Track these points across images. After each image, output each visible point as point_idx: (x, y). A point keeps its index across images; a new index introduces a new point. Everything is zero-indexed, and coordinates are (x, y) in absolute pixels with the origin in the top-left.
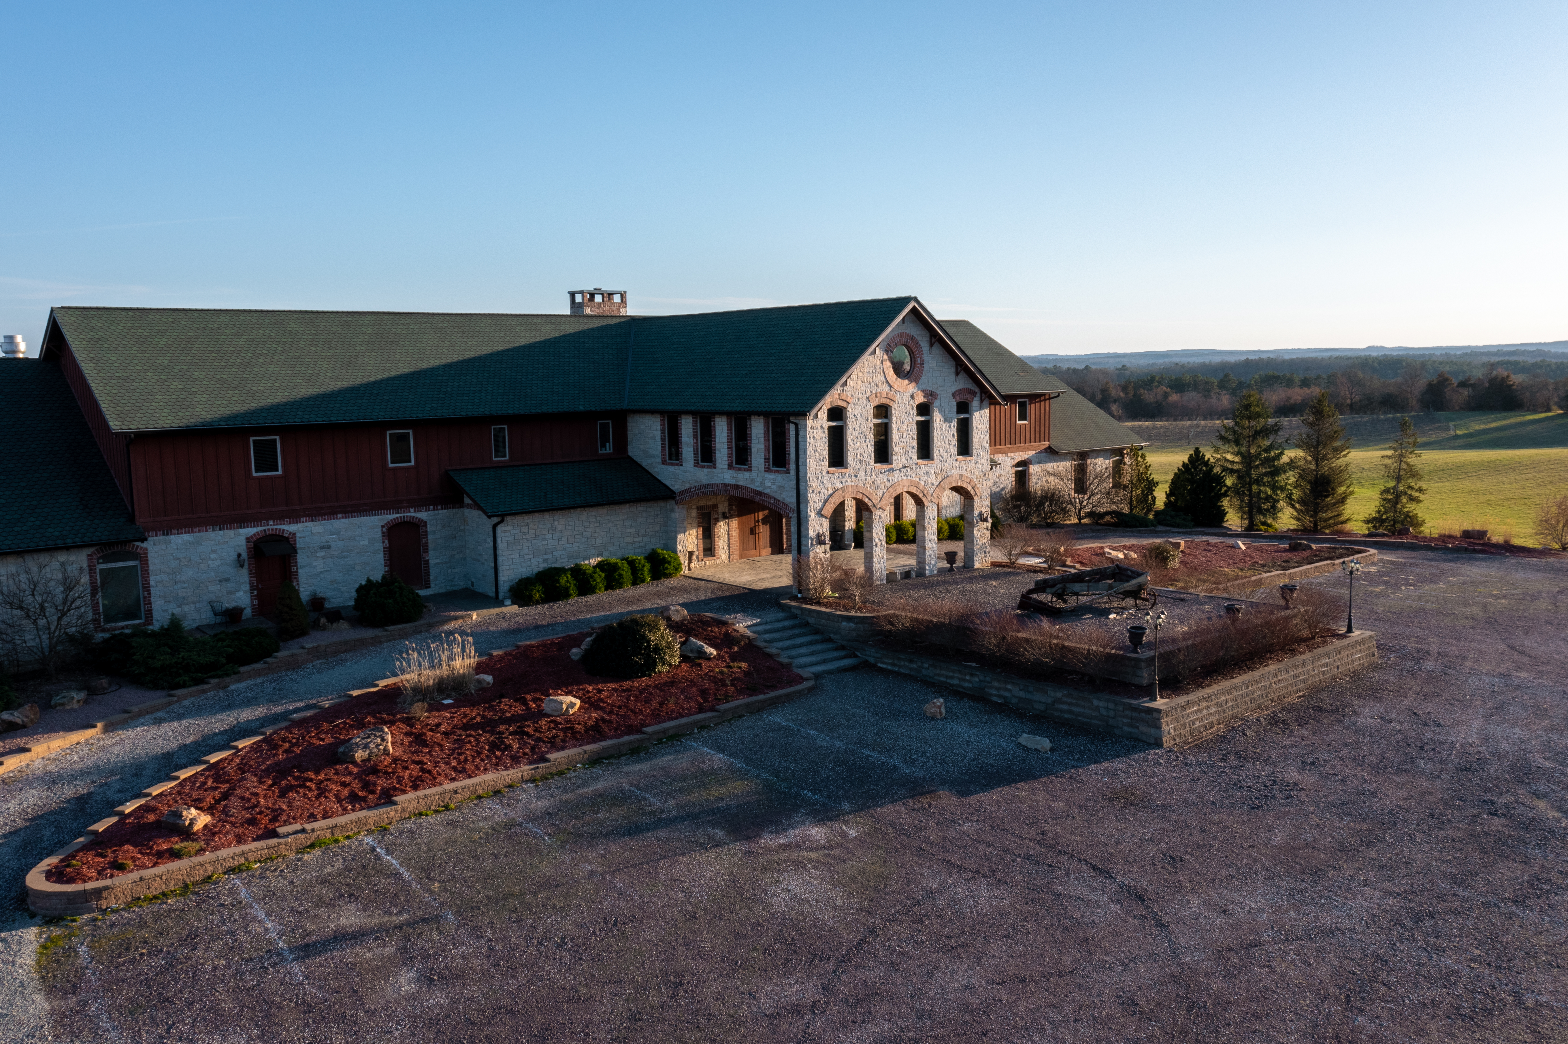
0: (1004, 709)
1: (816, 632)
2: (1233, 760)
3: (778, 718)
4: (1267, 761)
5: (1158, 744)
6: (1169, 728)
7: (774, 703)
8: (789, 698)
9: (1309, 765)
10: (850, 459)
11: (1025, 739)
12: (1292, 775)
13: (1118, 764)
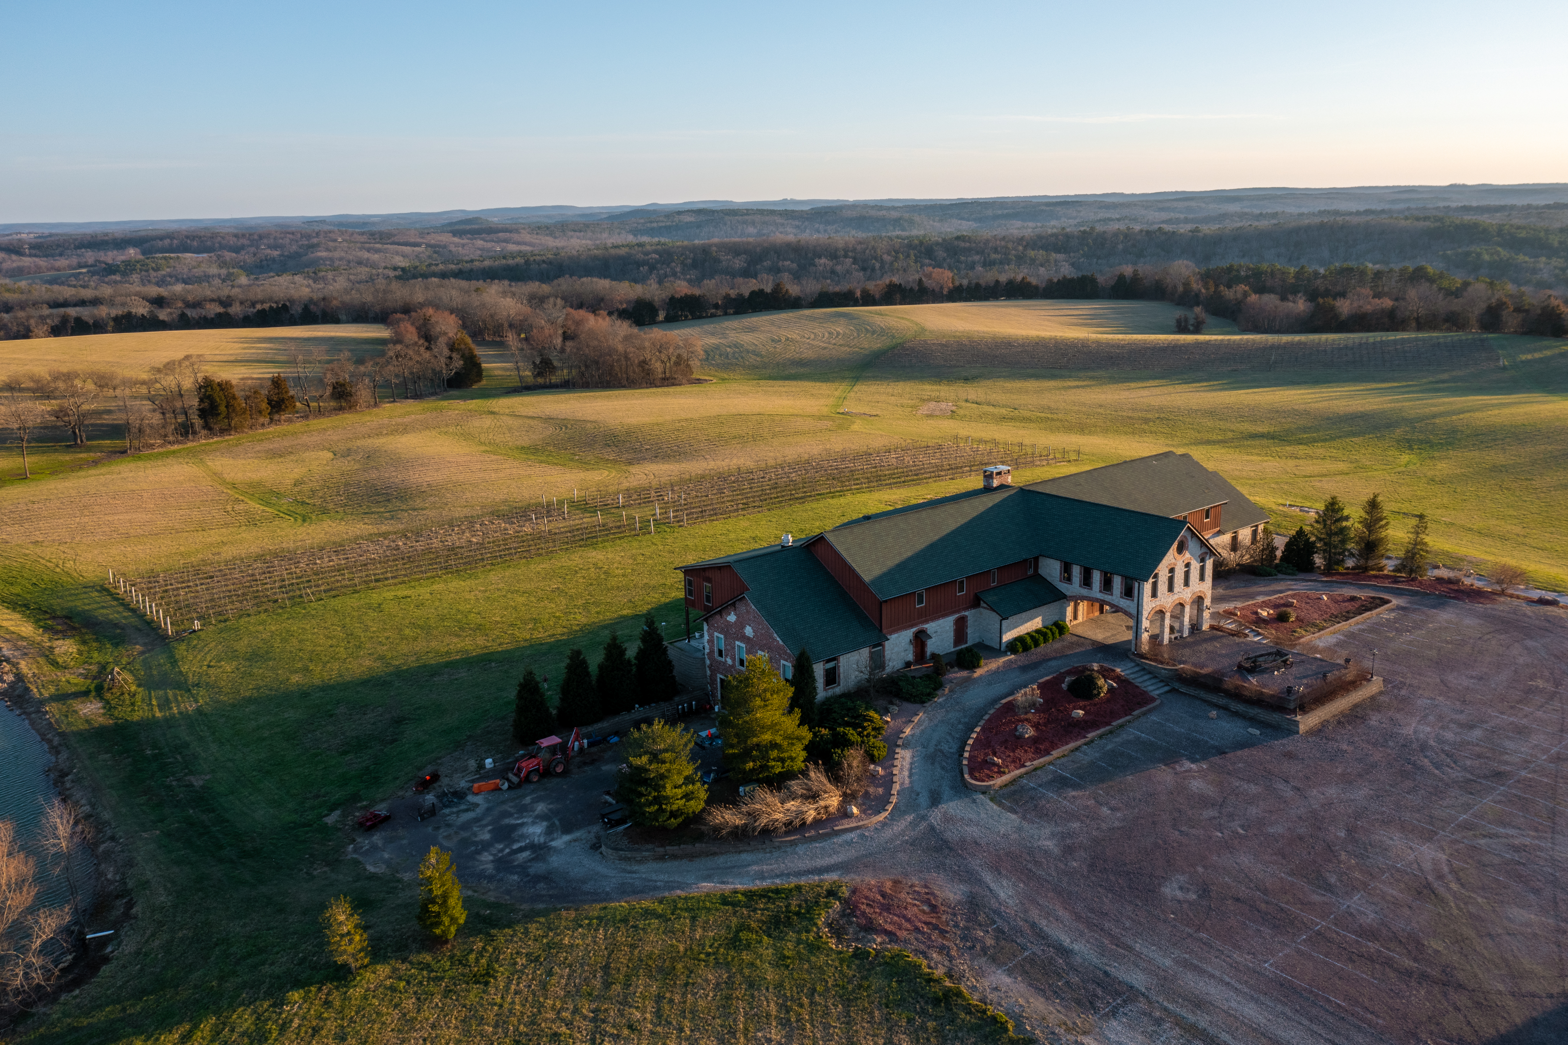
0: (1236, 714)
1: (1150, 673)
2: (1324, 741)
3: (1154, 718)
4: (1336, 741)
5: (1298, 733)
6: (1302, 728)
7: (1150, 711)
8: (1154, 708)
9: (1351, 743)
10: (1159, 594)
11: (1250, 730)
12: (1345, 747)
13: (1285, 741)
